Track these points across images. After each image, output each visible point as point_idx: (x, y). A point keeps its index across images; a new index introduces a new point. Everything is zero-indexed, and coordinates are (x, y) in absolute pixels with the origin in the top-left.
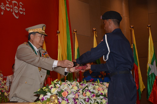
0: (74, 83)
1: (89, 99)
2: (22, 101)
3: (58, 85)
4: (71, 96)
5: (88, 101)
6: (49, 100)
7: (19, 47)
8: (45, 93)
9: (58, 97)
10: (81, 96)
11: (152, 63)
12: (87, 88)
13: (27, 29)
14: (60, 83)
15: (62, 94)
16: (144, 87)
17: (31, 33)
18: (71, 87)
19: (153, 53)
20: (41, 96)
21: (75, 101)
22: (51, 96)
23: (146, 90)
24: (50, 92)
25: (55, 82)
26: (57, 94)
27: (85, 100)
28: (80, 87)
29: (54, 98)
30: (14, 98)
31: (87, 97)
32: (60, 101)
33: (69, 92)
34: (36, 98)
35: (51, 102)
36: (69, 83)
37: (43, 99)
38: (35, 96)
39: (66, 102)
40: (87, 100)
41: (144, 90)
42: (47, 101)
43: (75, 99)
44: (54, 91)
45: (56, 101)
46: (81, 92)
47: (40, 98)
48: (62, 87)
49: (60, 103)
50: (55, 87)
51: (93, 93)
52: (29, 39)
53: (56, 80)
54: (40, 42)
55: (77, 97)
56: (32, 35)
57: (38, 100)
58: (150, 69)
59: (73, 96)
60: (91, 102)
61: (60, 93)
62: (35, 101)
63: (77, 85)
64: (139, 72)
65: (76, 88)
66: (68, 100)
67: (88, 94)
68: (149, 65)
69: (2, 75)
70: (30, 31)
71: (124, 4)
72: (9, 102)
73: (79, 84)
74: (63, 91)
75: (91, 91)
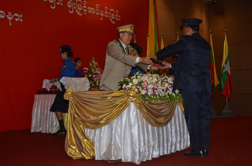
0: (155, 75)
1: (167, 89)
2: (108, 90)
3: (139, 76)
4: (150, 86)
5: (166, 92)
6: (130, 89)
7: (109, 44)
8: (127, 83)
9: (139, 87)
10: (160, 87)
11: (226, 63)
12: (165, 80)
13: (118, 28)
14: (141, 75)
15: (142, 84)
16: (218, 83)
17: (121, 32)
18: (151, 78)
19: (227, 55)
20: (124, 86)
21: (154, 91)
22: (132, 86)
23: (220, 85)
24: (132, 82)
25: (137, 73)
26: (137, 84)
27: (163, 90)
28: (160, 79)
29: (134, 87)
30: (103, 87)
31: (165, 88)
32: (140, 90)
33: (149, 83)
34: (120, 87)
35: (132, 91)
36: (150, 75)
37: (125, 88)
38: (119, 85)
39: (146, 92)
40: (165, 90)
41: (218, 85)
42: (128, 90)
43: (153, 89)
44: (135, 81)
45: (136, 91)
46: (160, 84)
47: (123, 87)
48: (142, 78)
49: (140, 92)
50: (137, 78)
51: (171, 84)
52: (119, 37)
53: (139, 72)
54: (128, 40)
55: (156, 87)
56: (121, 34)
57: (121, 89)
58: (224, 68)
59: (152, 87)
60: (169, 92)
61: (140, 84)
62: (119, 90)
63: (157, 77)
64: (215, 70)
65: (155, 80)
66: (147, 90)
67: (166, 85)
68: (223, 64)
69: (100, 69)
70: (121, 30)
71: (204, 14)
72: (100, 90)
73: (158, 76)
74: (143, 82)
75: (169, 82)
